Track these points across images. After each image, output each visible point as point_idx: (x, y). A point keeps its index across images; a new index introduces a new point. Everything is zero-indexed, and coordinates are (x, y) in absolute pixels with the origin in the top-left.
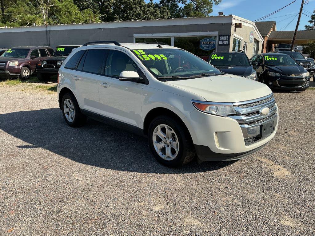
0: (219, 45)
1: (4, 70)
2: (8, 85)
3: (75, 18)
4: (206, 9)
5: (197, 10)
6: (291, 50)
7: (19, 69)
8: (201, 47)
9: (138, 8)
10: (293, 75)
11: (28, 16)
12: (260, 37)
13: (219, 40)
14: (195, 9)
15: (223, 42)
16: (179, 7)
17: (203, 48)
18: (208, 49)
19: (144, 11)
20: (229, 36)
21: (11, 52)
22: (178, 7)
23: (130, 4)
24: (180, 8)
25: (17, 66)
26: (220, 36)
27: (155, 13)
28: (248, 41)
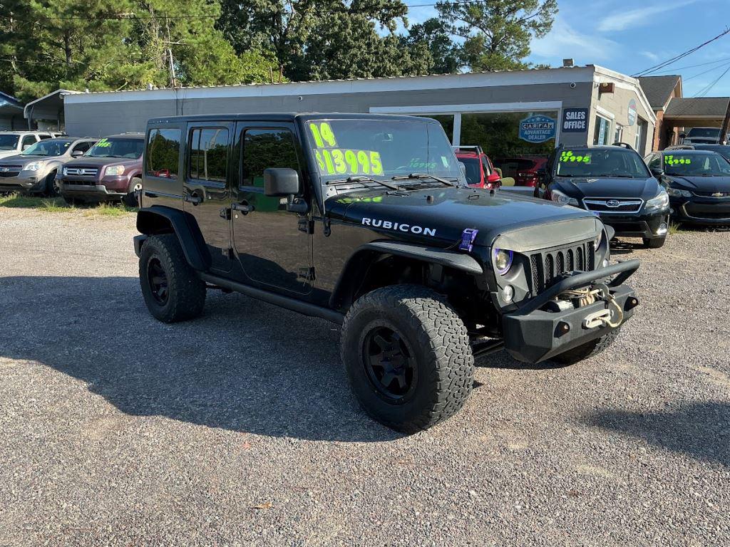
0: (564, 130)
1: (94, 183)
2: (105, 217)
3: (226, 71)
4: (515, 47)
5: (492, 50)
6: (721, 142)
7: (125, 181)
8: (523, 136)
9: (364, 47)
10: (719, 194)
11: (126, 66)
12: (648, 113)
13: (564, 119)
14: (489, 49)
15: (573, 125)
16: (453, 44)
17: (527, 136)
18: (539, 140)
19: (376, 53)
20: (587, 111)
21: (107, 145)
22: (450, 44)
23: (345, 39)
24: (455, 46)
25: (122, 175)
26: (565, 111)
27: (400, 57)
28: (624, 121)
